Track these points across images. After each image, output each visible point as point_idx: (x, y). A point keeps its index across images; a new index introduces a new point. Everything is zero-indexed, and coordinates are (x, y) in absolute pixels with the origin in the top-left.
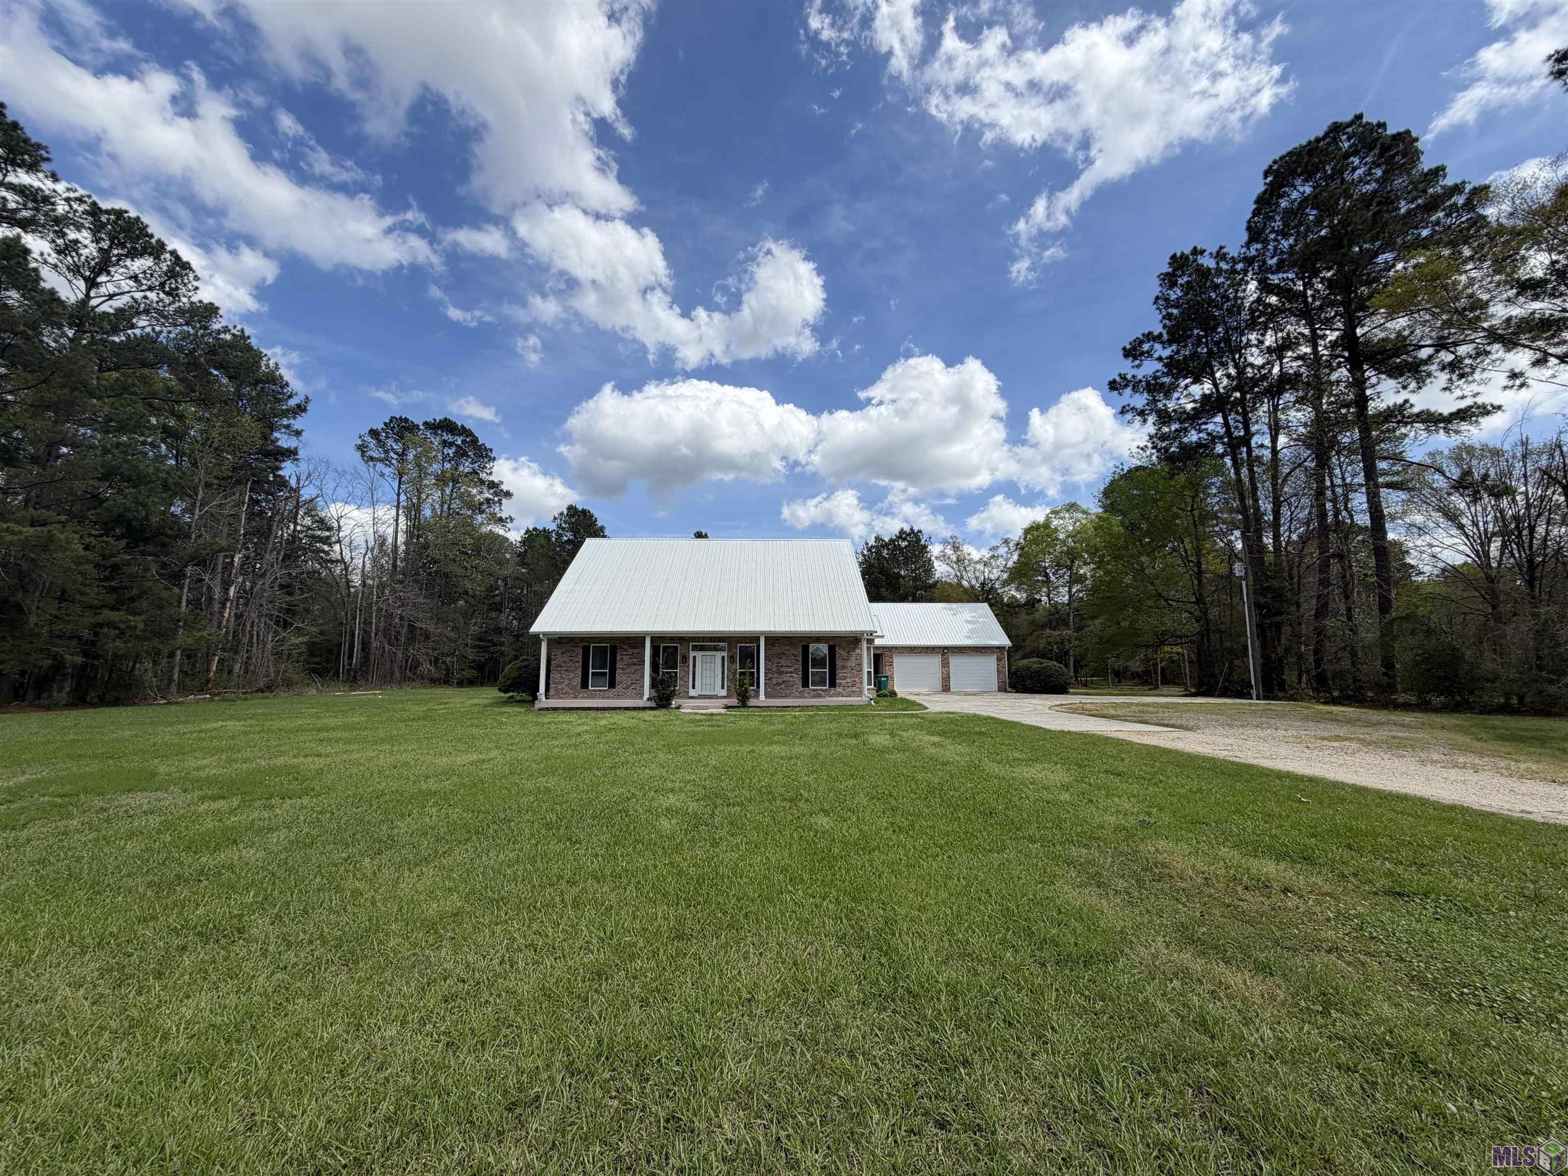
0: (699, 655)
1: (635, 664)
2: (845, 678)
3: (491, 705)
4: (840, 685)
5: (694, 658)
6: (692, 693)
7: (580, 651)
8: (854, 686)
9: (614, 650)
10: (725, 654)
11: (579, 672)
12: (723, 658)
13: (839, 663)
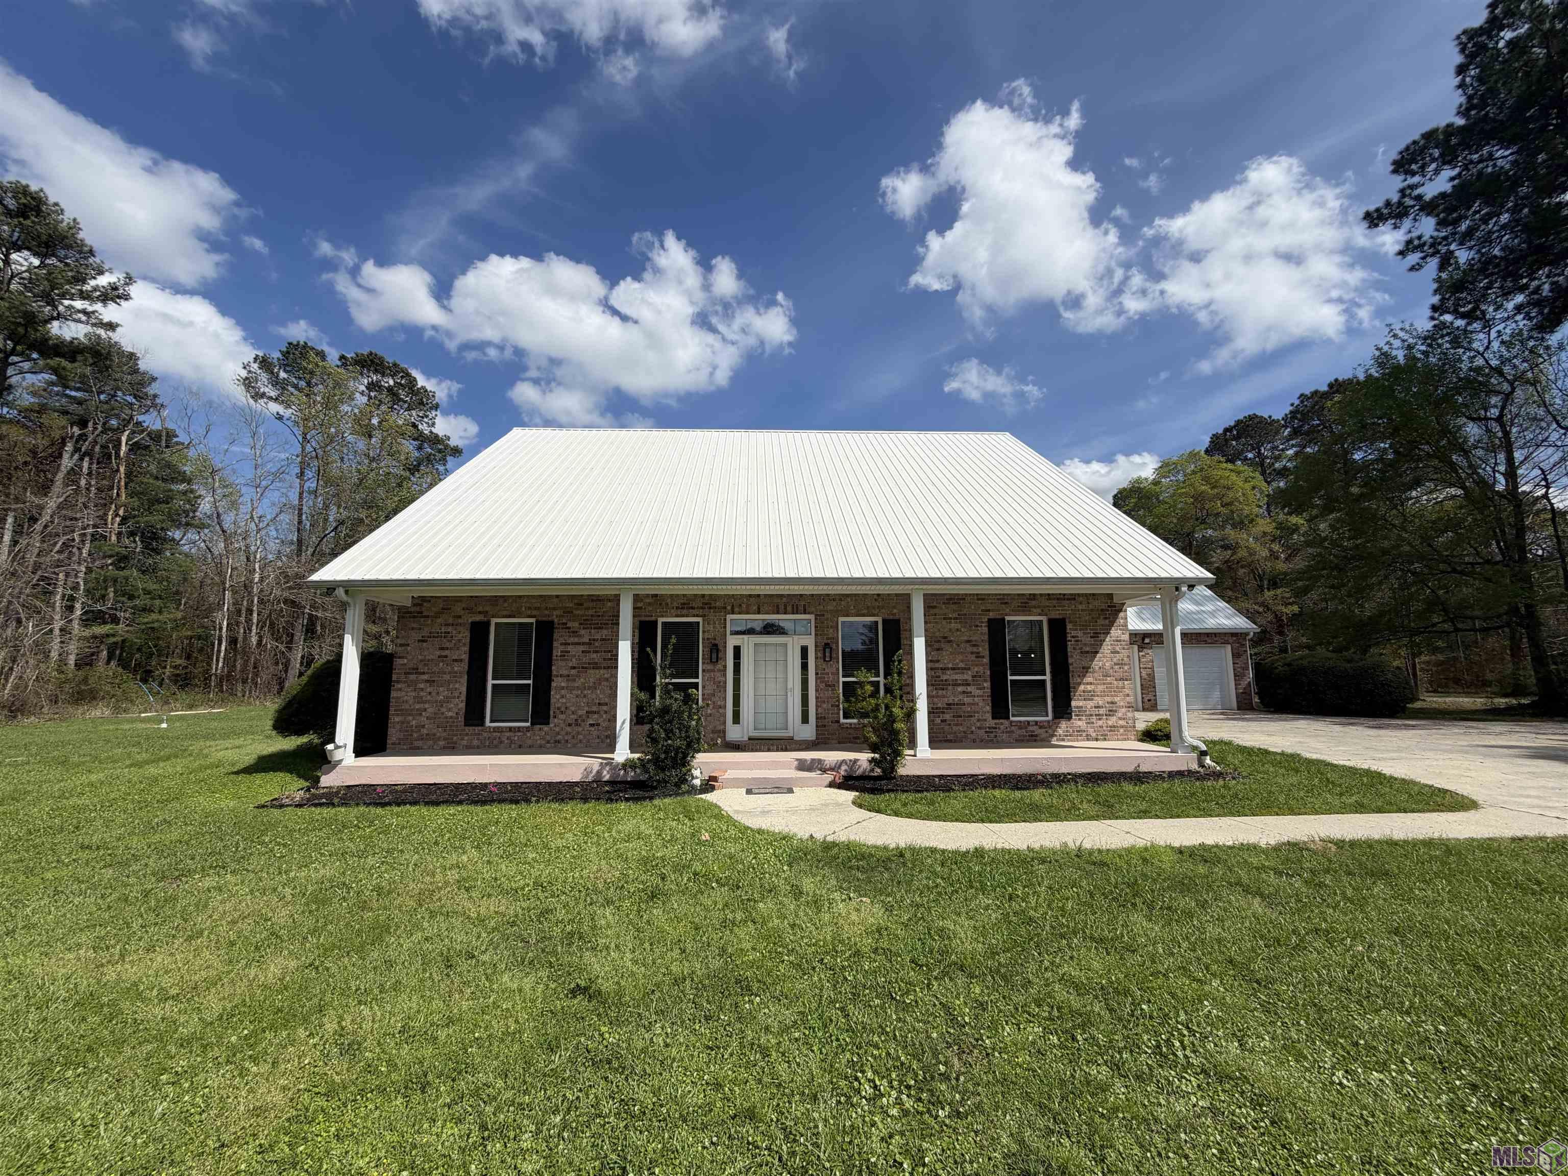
0: (748, 644)
1: (596, 666)
2: (1089, 696)
3: (249, 770)
4: (1081, 711)
5: (737, 650)
6: (734, 733)
7: (465, 635)
8: (1111, 713)
9: (546, 630)
10: (810, 641)
11: (462, 687)
12: (804, 651)
13: (1074, 659)
